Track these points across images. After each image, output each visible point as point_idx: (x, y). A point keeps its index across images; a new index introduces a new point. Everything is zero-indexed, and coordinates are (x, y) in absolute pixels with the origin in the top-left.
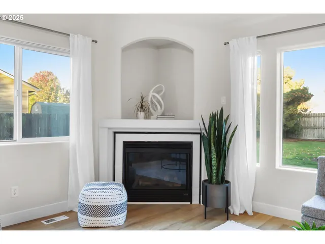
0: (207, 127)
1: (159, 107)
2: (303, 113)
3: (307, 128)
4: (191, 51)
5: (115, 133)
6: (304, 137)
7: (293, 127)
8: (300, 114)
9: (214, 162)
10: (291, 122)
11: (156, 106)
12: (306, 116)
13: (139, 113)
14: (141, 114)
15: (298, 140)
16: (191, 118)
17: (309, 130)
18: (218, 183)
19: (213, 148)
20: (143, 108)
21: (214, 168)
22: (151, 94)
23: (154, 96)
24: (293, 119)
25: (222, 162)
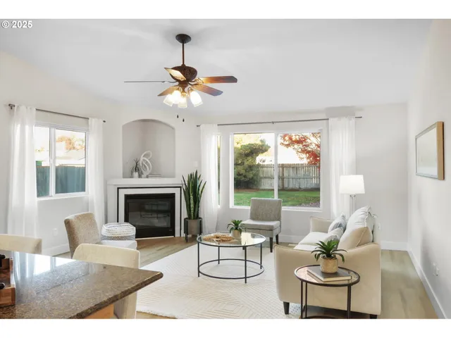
0: (186, 183)
1: (147, 167)
2: (261, 163)
3: (265, 178)
4: (173, 128)
5: (118, 188)
6: (262, 187)
7: (252, 178)
8: (259, 165)
9: (192, 206)
10: (251, 172)
11: (145, 167)
12: (263, 167)
13: (134, 173)
14: (136, 174)
15: (258, 190)
16: (173, 176)
17: (267, 180)
18: (194, 219)
19: (192, 197)
20: (137, 169)
21: (192, 209)
22: (142, 158)
23: (144, 160)
24: (252, 170)
25: (197, 206)
